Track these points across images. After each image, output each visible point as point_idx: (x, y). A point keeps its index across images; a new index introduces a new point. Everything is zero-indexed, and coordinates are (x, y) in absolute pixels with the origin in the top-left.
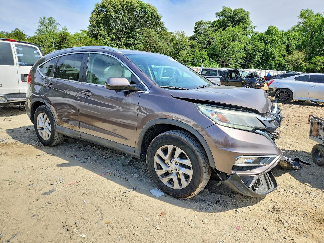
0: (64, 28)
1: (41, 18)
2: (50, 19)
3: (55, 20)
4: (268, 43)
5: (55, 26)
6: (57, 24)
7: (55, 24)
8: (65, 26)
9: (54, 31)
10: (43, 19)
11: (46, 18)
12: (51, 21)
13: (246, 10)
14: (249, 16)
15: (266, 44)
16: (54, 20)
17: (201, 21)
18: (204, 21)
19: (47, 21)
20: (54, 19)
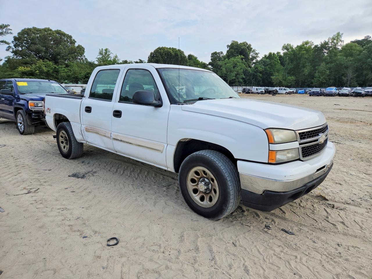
0: (115, 55)
2: (106, 50)
3: (110, 50)
4: (267, 65)
7: (109, 53)
9: (108, 58)
10: (101, 50)
11: (104, 49)
12: (106, 51)
13: (249, 43)
14: (252, 47)
15: (266, 66)
17: (216, 52)
18: (218, 52)
19: (104, 51)
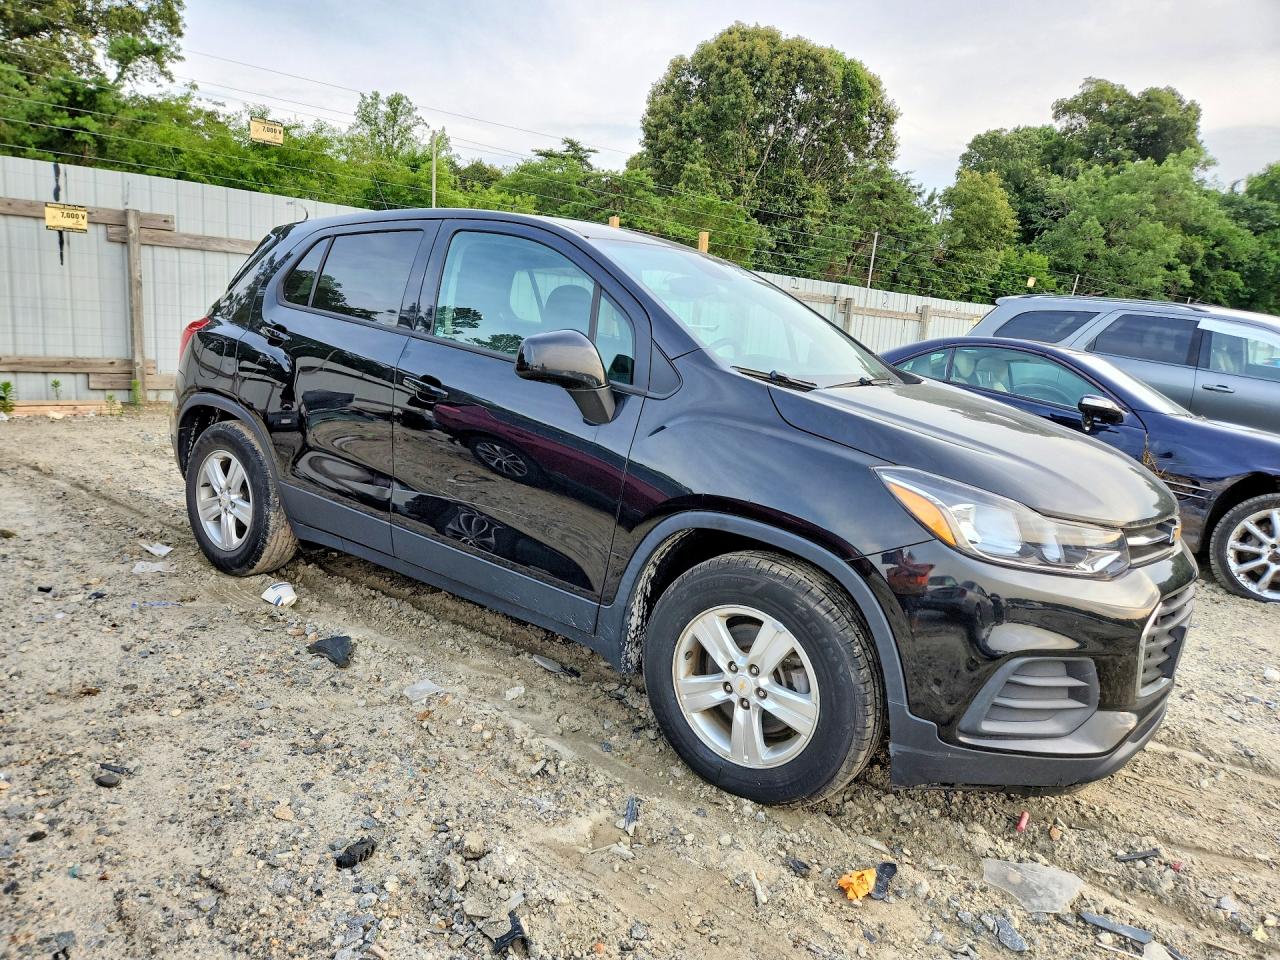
1: (363, 96)
5: (409, 128)
6: (419, 121)
8: (444, 129)
16: (408, 105)
20: (411, 104)
